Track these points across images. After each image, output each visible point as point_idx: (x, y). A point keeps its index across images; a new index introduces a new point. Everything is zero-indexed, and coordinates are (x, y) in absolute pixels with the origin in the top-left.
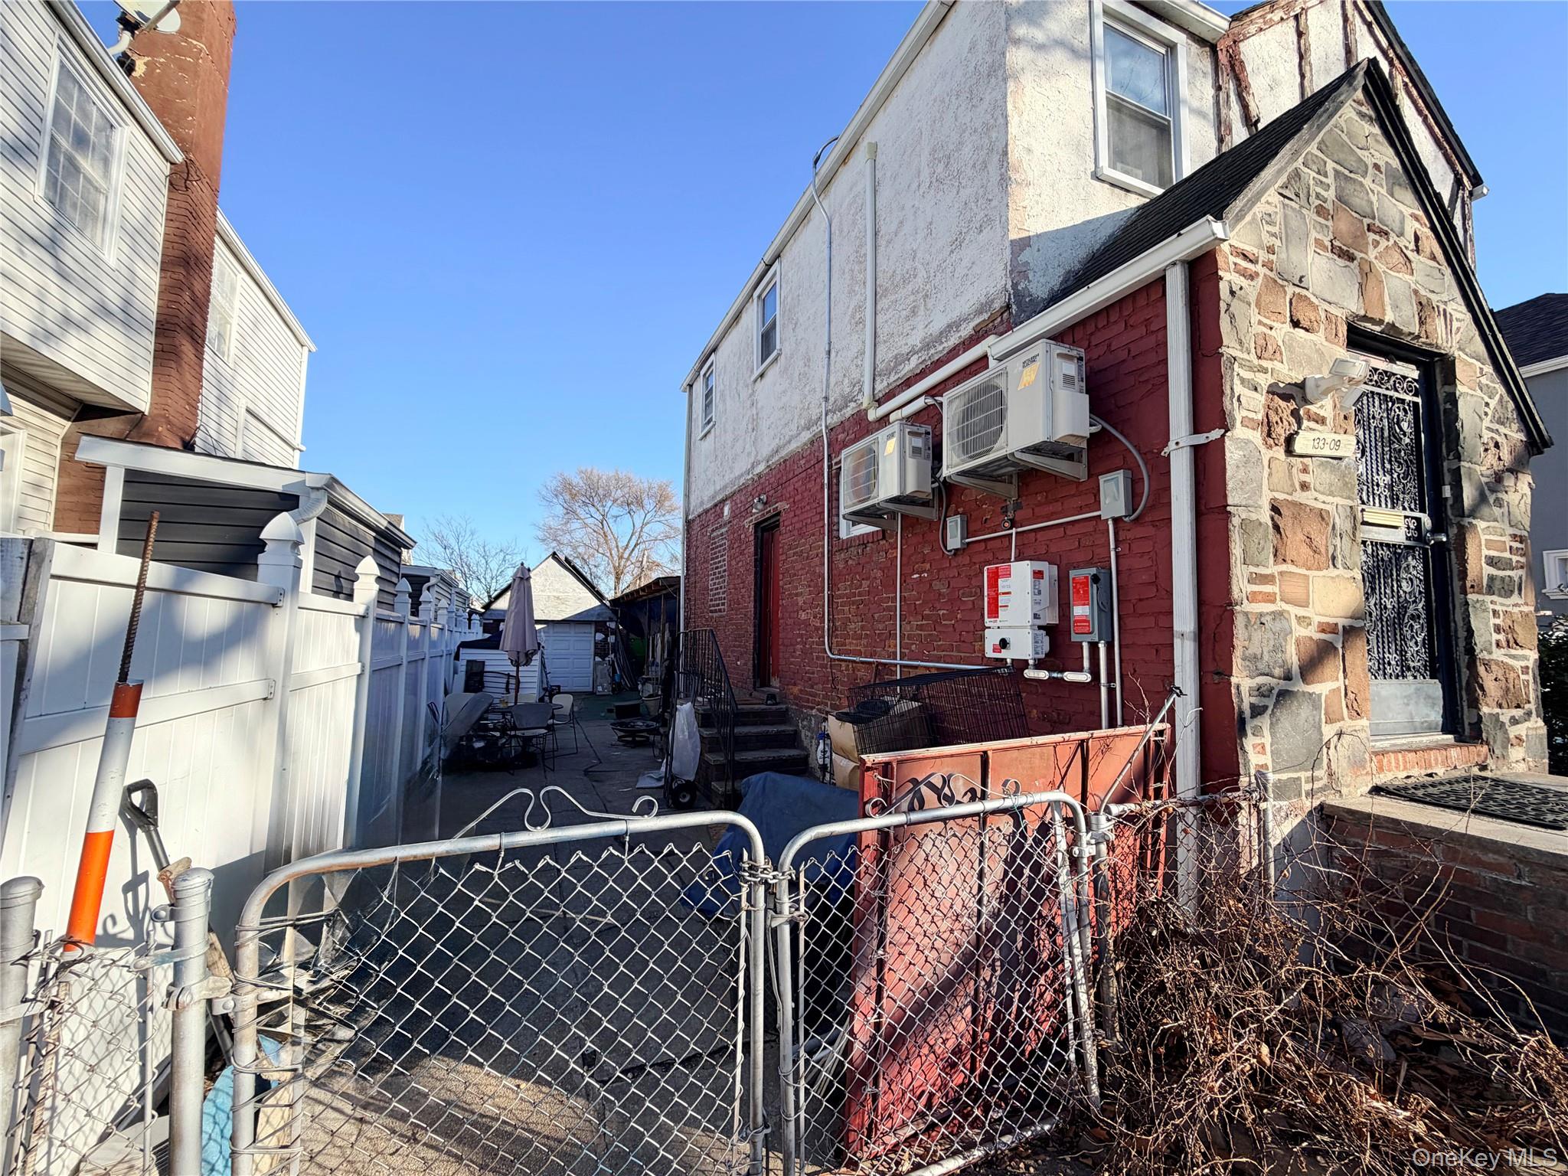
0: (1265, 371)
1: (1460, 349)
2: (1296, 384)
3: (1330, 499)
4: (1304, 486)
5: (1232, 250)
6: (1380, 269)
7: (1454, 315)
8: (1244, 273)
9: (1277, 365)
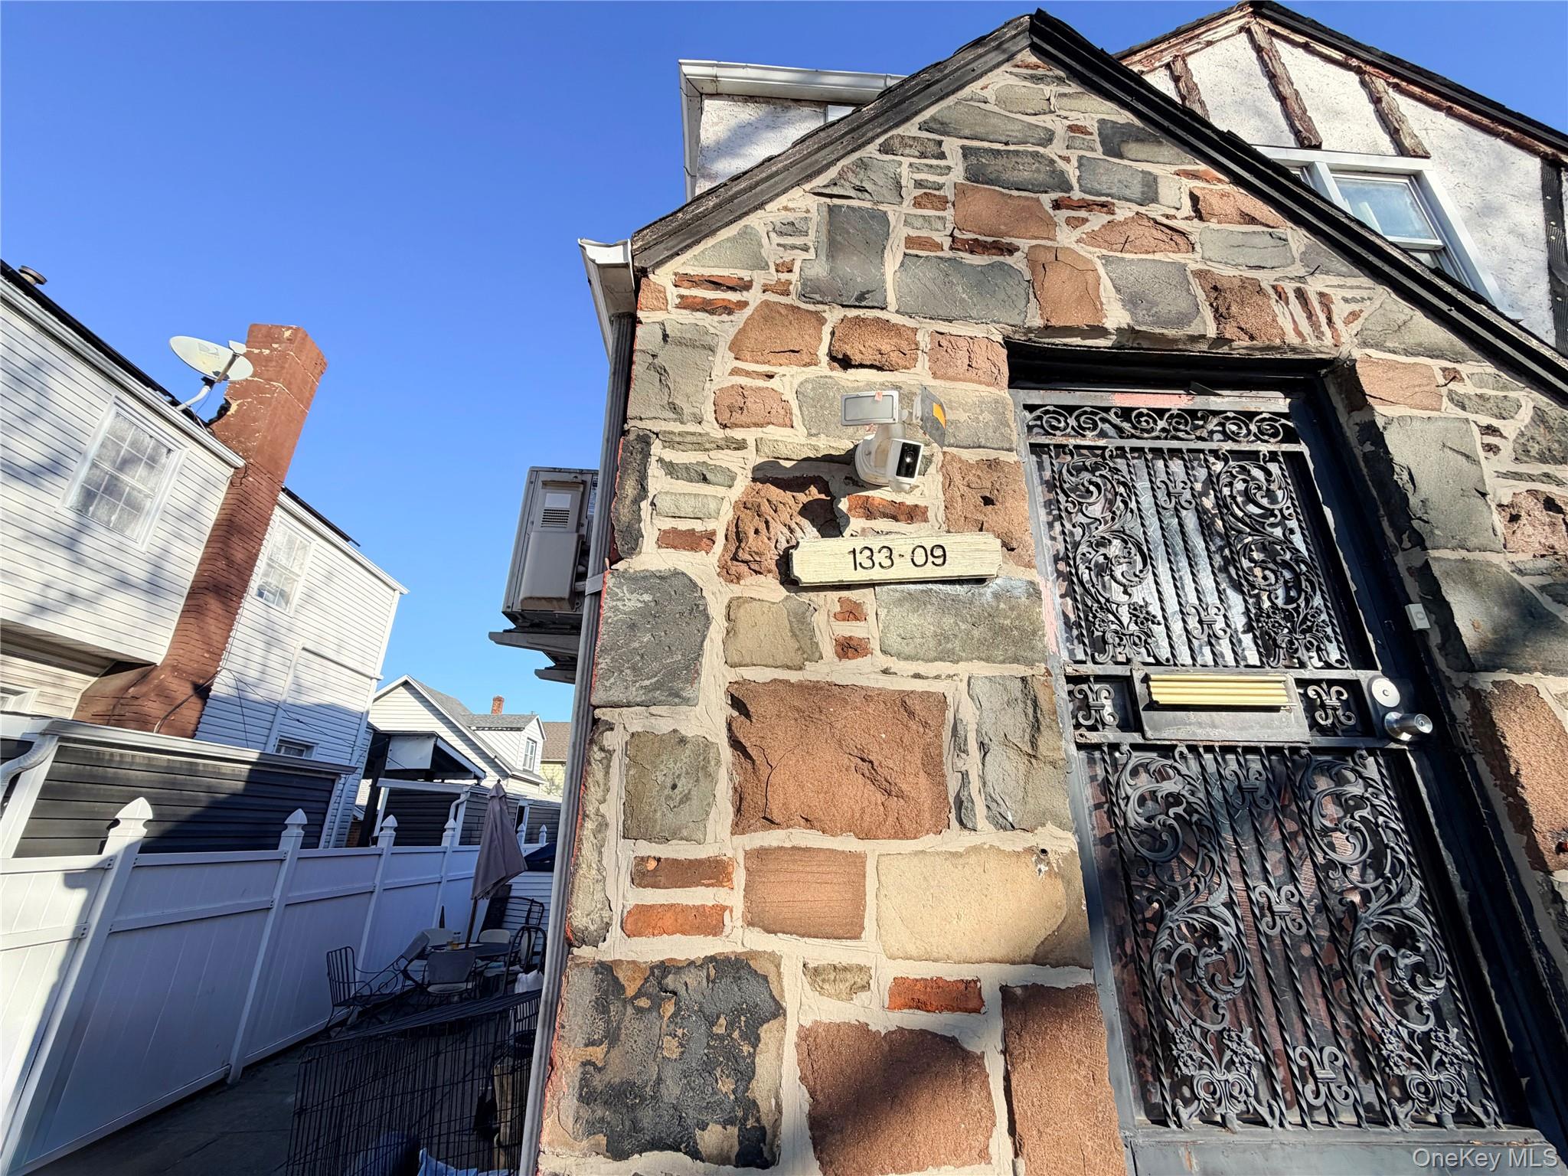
0: (741, 446)
1: (1365, 344)
2: (829, 459)
3: (944, 667)
4: (848, 648)
5: (681, 280)
6: (1092, 254)
7: (1337, 295)
8: (708, 307)
9: (772, 432)
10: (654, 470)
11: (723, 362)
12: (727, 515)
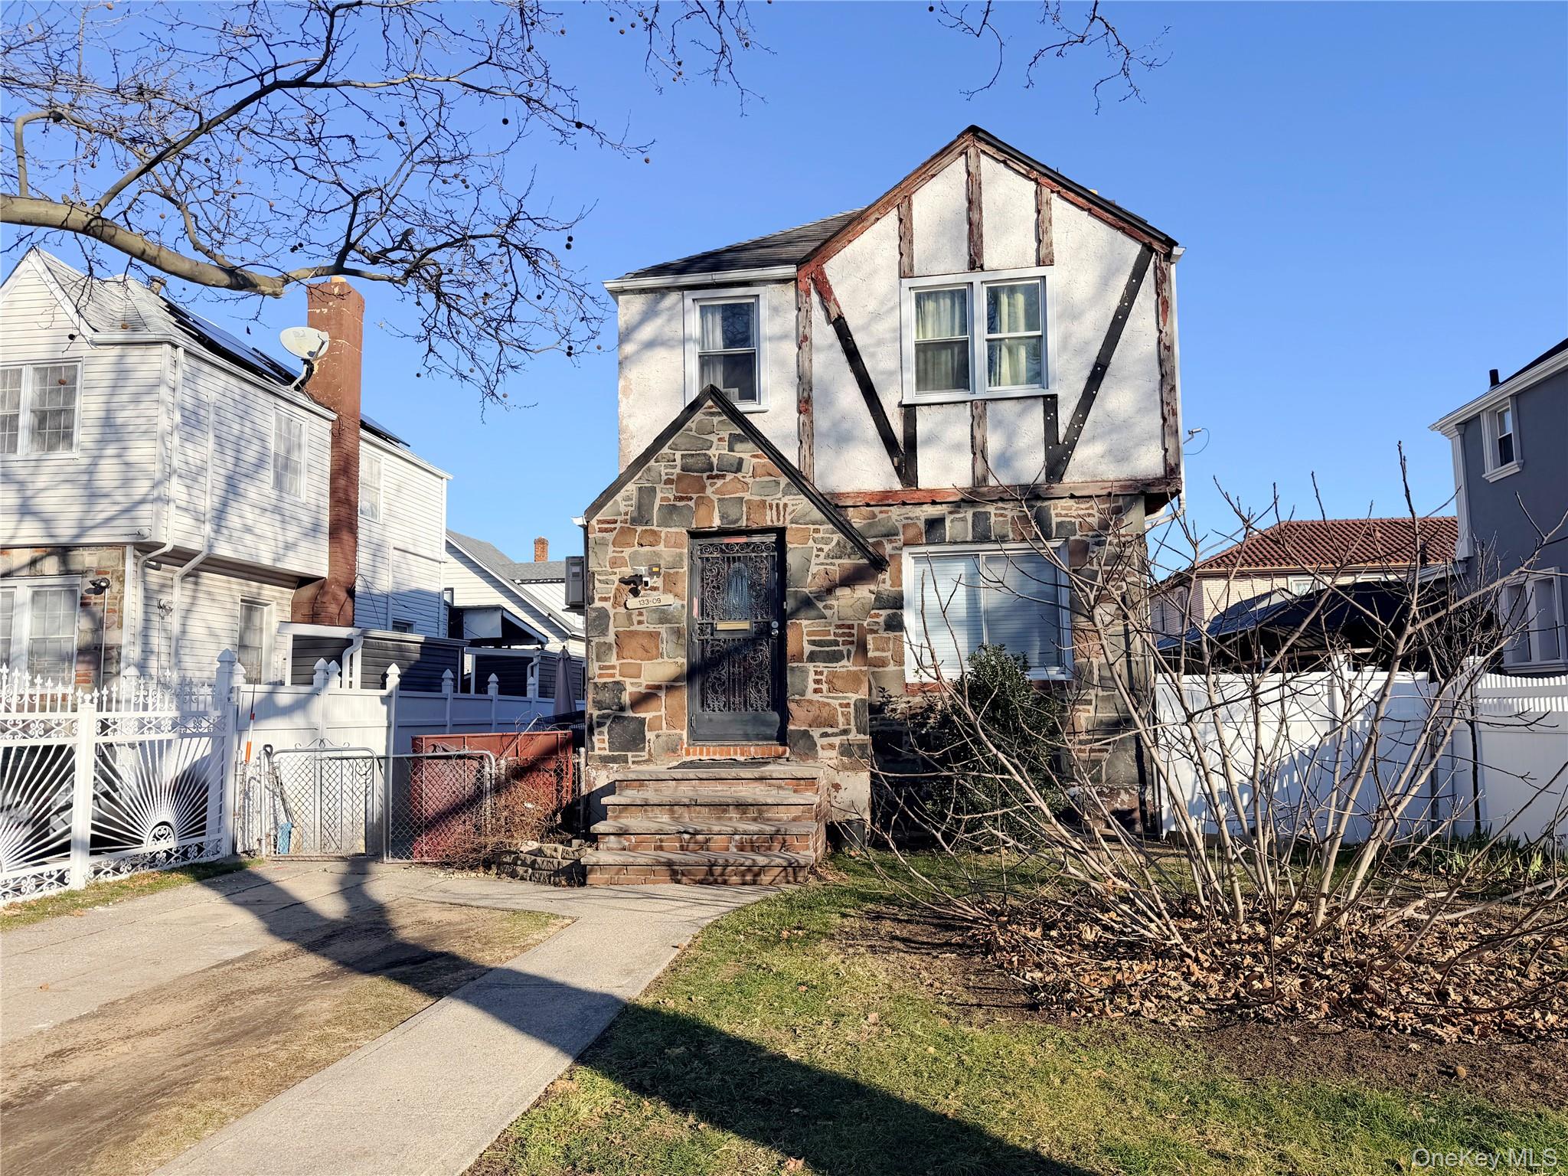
0: (616, 573)
1: (792, 523)
2: (636, 575)
3: (660, 626)
5: (599, 522)
6: (714, 497)
7: (790, 503)
8: (606, 530)
9: (623, 569)
10: (596, 582)
11: (611, 548)
12: (613, 591)
